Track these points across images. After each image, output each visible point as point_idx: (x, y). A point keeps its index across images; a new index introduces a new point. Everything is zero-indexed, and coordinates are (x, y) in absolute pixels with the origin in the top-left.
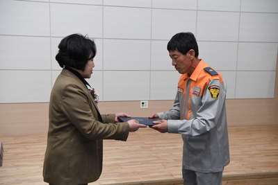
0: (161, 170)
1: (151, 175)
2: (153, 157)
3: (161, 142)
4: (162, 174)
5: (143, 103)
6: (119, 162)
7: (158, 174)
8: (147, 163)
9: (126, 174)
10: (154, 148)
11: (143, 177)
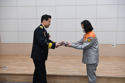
0: (123, 73)
1: (118, 75)
2: (119, 68)
3: (122, 62)
4: (124, 75)
5: (113, 45)
6: (104, 68)
7: (122, 75)
8: (116, 70)
9: (107, 73)
10: (119, 64)
11: (115, 75)
